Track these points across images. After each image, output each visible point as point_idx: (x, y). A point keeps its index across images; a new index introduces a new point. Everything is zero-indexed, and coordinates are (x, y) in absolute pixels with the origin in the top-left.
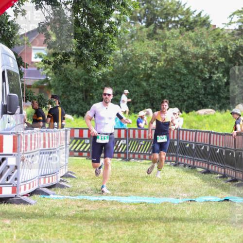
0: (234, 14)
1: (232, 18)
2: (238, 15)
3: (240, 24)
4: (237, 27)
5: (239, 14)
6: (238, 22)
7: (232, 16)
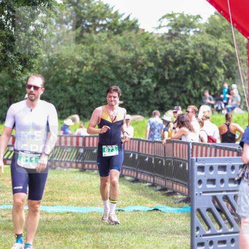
0: (163, 17)
1: (162, 22)
2: (168, 19)
3: (170, 28)
4: (167, 31)
5: (169, 17)
6: (168, 26)
7: (162, 20)
